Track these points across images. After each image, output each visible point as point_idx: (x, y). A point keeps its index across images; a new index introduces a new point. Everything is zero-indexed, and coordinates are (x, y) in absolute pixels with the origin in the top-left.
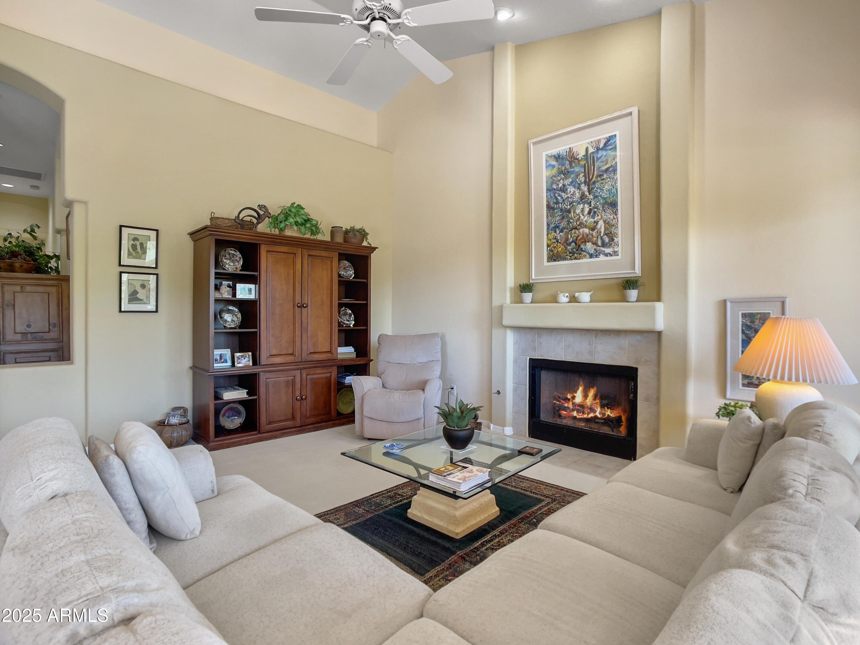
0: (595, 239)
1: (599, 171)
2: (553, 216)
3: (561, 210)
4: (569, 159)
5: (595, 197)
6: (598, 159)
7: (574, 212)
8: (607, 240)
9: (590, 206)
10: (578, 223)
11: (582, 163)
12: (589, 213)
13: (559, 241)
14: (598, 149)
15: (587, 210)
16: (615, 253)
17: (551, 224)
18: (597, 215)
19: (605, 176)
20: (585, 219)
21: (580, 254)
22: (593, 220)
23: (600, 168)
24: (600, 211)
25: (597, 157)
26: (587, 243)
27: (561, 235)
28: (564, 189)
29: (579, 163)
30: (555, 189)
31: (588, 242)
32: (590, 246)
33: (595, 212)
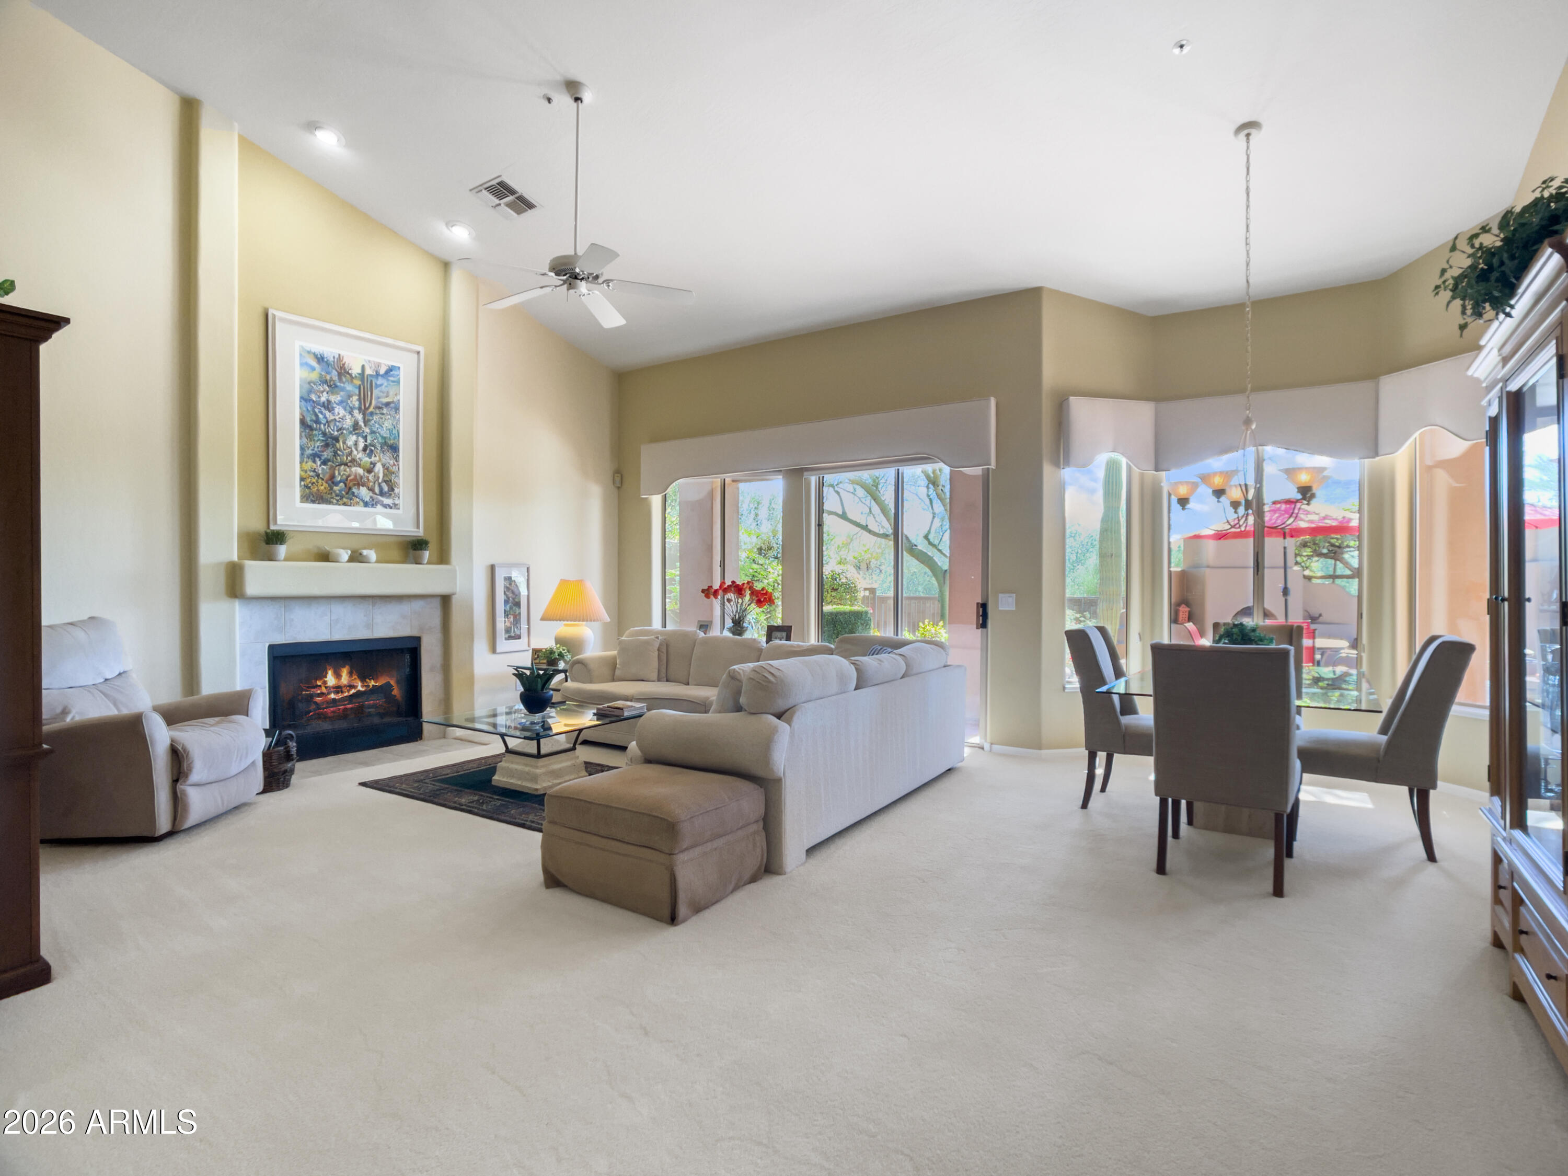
0: (371, 484)
1: (378, 402)
2: (310, 437)
3: (324, 434)
4: (337, 368)
5: (373, 432)
6: (377, 386)
7: (344, 443)
8: (386, 488)
9: (366, 441)
10: (349, 458)
11: (358, 382)
12: (365, 449)
13: (321, 476)
14: (378, 375)
15: (361, 445)
16: (396, 506)
17: (306, 449)
18: (373, 455)
19: (385, 411)
20: (359, 455)
21: (351, 499)
22: (370, 460)
23: (379, 398)
24: (379, 451)
25: (376, 384)
26: (361, 487)
27: (323, 469)
28: (328, 406)
29: (352, 382)
30: (313, 401)
31: (363, 486)
32: (364, 491)
33: (372, 451)
